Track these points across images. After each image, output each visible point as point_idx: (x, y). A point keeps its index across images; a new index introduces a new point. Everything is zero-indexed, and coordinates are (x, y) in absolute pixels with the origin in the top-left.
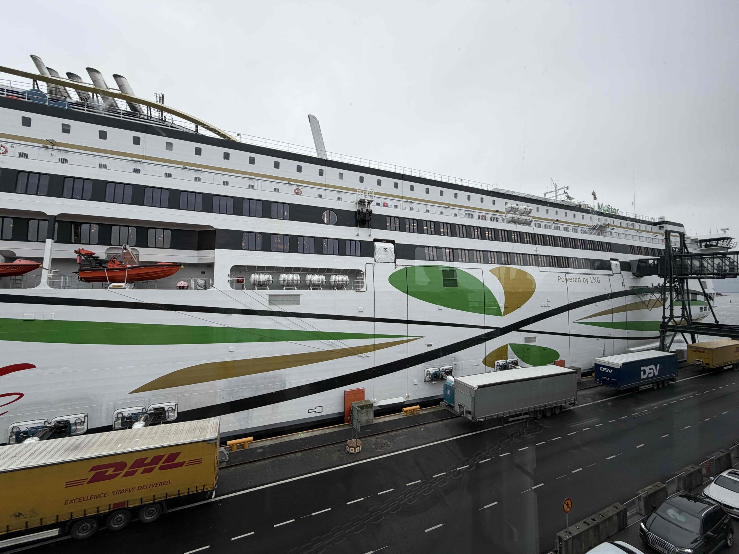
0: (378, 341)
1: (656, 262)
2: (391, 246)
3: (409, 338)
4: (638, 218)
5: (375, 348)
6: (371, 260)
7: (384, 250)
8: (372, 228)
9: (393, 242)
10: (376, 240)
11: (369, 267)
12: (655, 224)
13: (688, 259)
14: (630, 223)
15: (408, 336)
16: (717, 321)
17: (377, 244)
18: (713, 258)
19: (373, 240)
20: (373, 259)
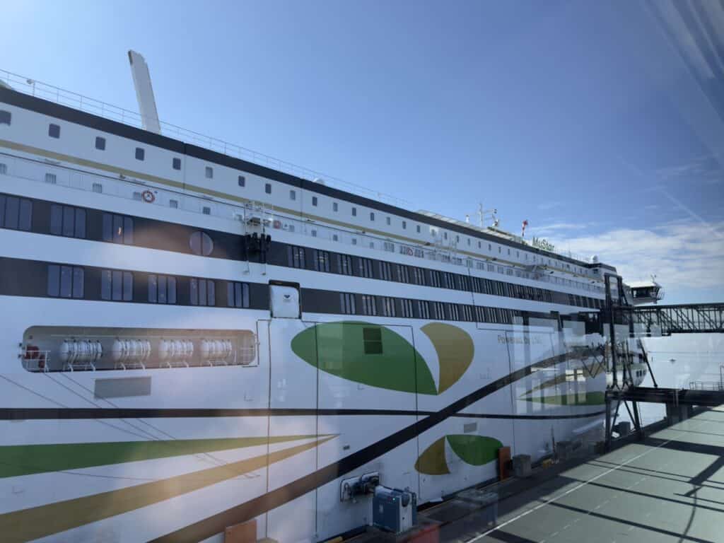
0: (275, 448)
1: (596, 317)
2: (294, 293)
3: (320, 438)
4: (573, 258)
5: (268, 460)
6: (264, 314)
7: (285, 298)
8: (268, 263)
9: (295, 285)
10: (272, 282)
11: (263, 326)
12: (589, 266)
13: (627, 313)
14: (565, 263)
15: (317, 436)
16: (656, 385)
17: (274, 288)
18: (650, 312)
19: (267, 283)
20: (268, 312)
